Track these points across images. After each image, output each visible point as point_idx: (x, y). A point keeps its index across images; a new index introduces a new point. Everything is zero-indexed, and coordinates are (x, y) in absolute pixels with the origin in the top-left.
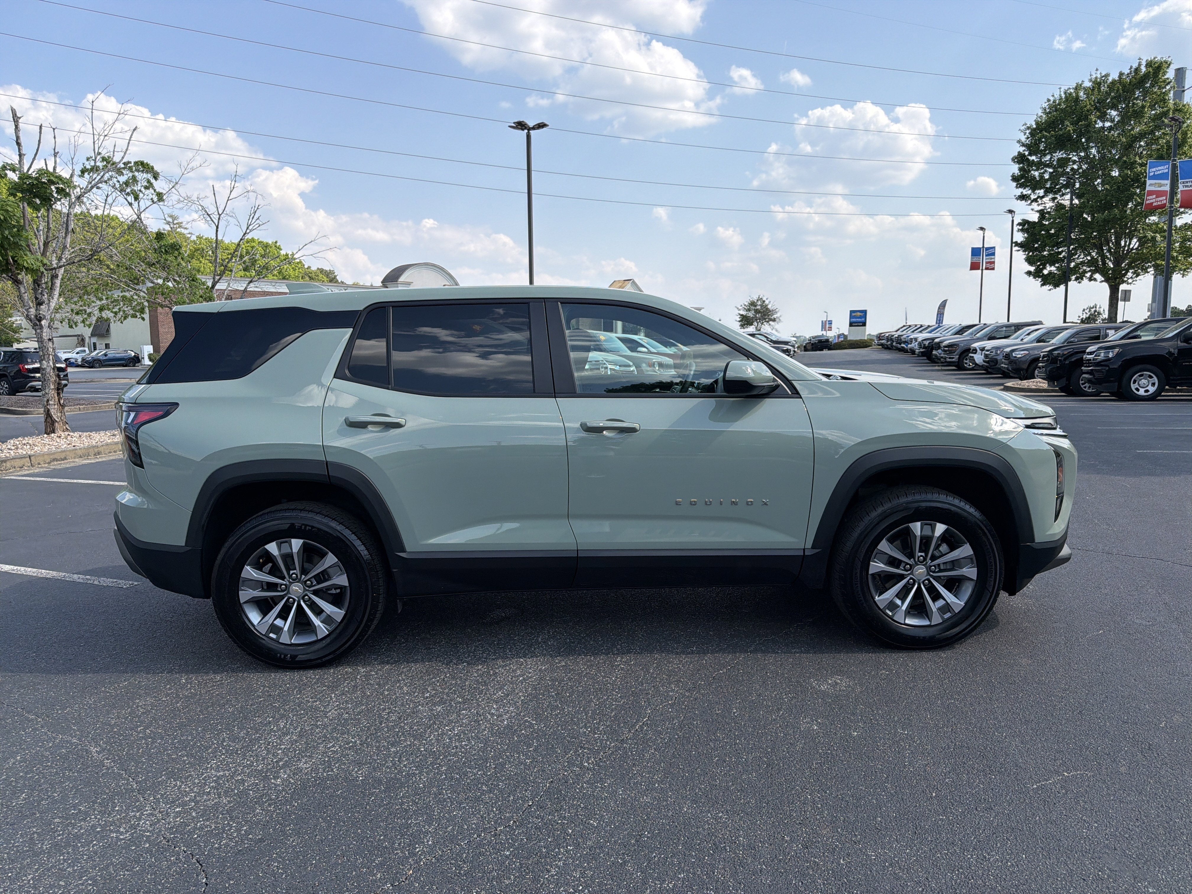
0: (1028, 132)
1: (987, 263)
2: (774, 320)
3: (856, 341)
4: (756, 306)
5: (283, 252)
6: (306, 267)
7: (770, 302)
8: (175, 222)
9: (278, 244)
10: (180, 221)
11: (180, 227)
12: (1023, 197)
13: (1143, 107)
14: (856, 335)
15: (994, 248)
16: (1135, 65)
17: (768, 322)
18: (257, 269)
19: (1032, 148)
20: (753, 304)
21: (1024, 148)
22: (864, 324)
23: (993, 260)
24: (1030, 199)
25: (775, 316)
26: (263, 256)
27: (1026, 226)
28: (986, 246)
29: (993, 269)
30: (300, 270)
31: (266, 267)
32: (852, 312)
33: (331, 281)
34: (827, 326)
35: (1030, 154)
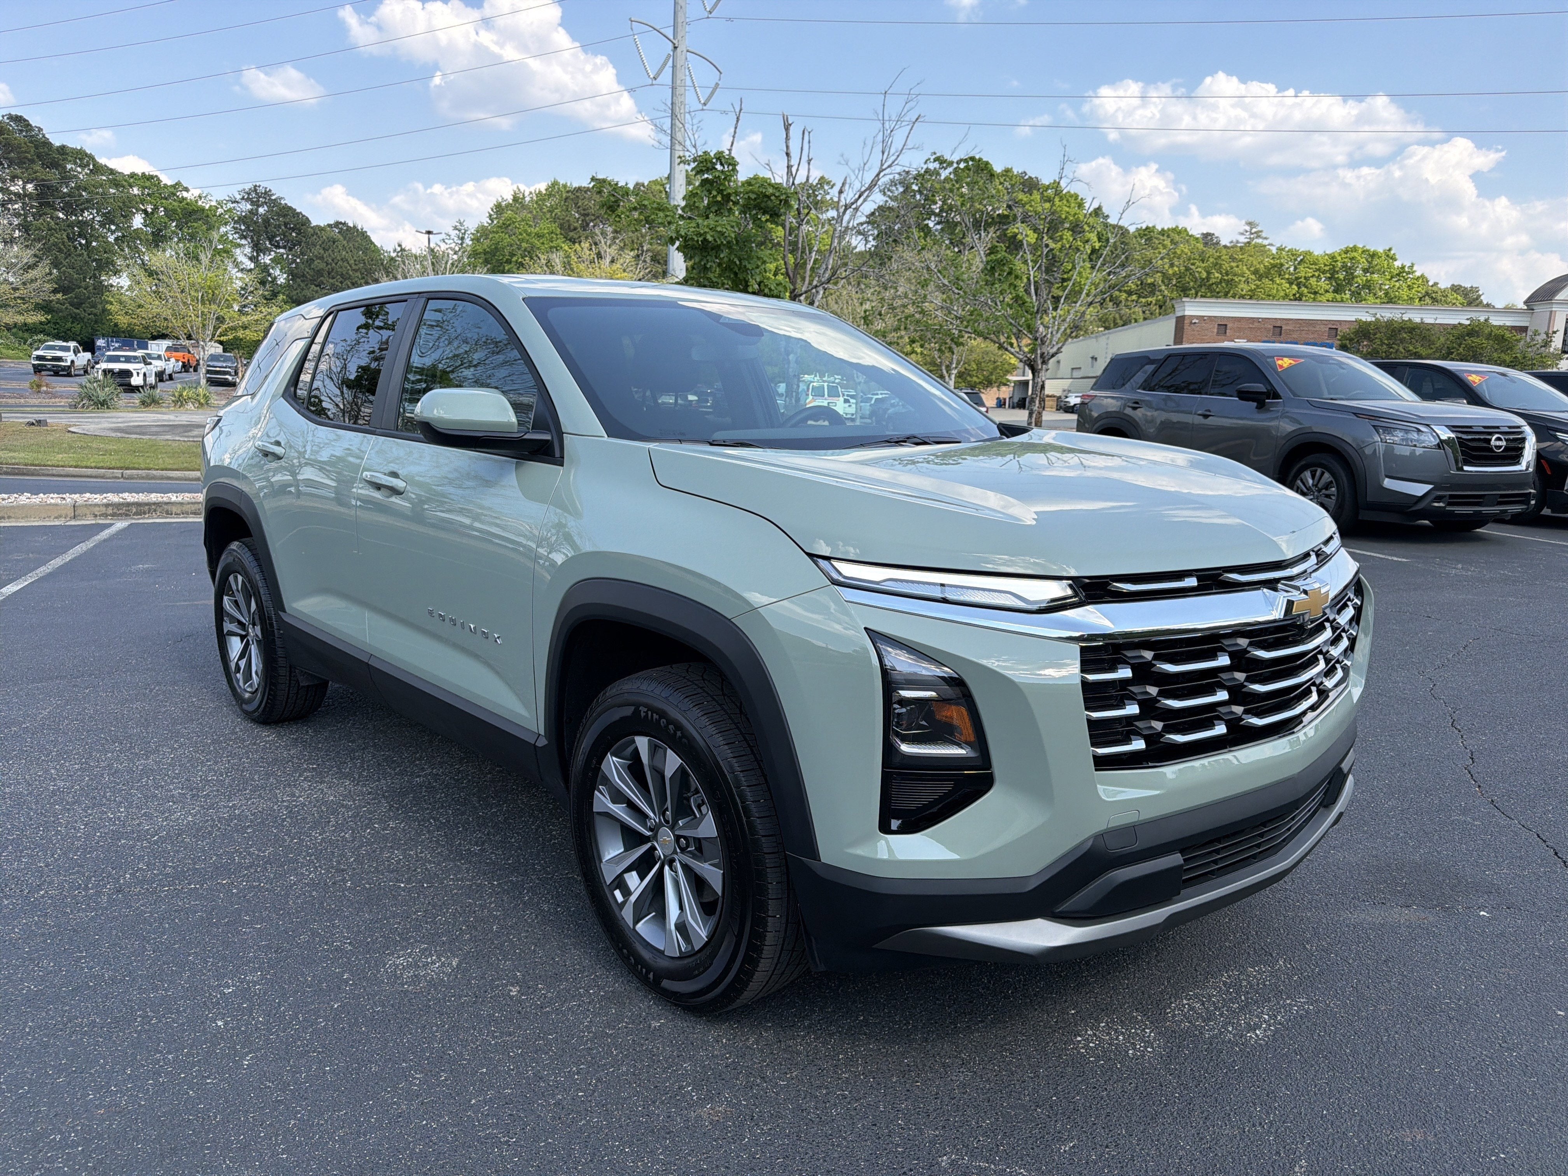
5: (1397, 264)
6: (1431, 283)
8: (1254, 230)
9: (1392, 252)
10: (1259, 228)
11: (1258, 237)
18: (1353, 288)
26: (1366, 271)
30: (1420, 289)
31: (1368, 286)
33: (1470, 304)
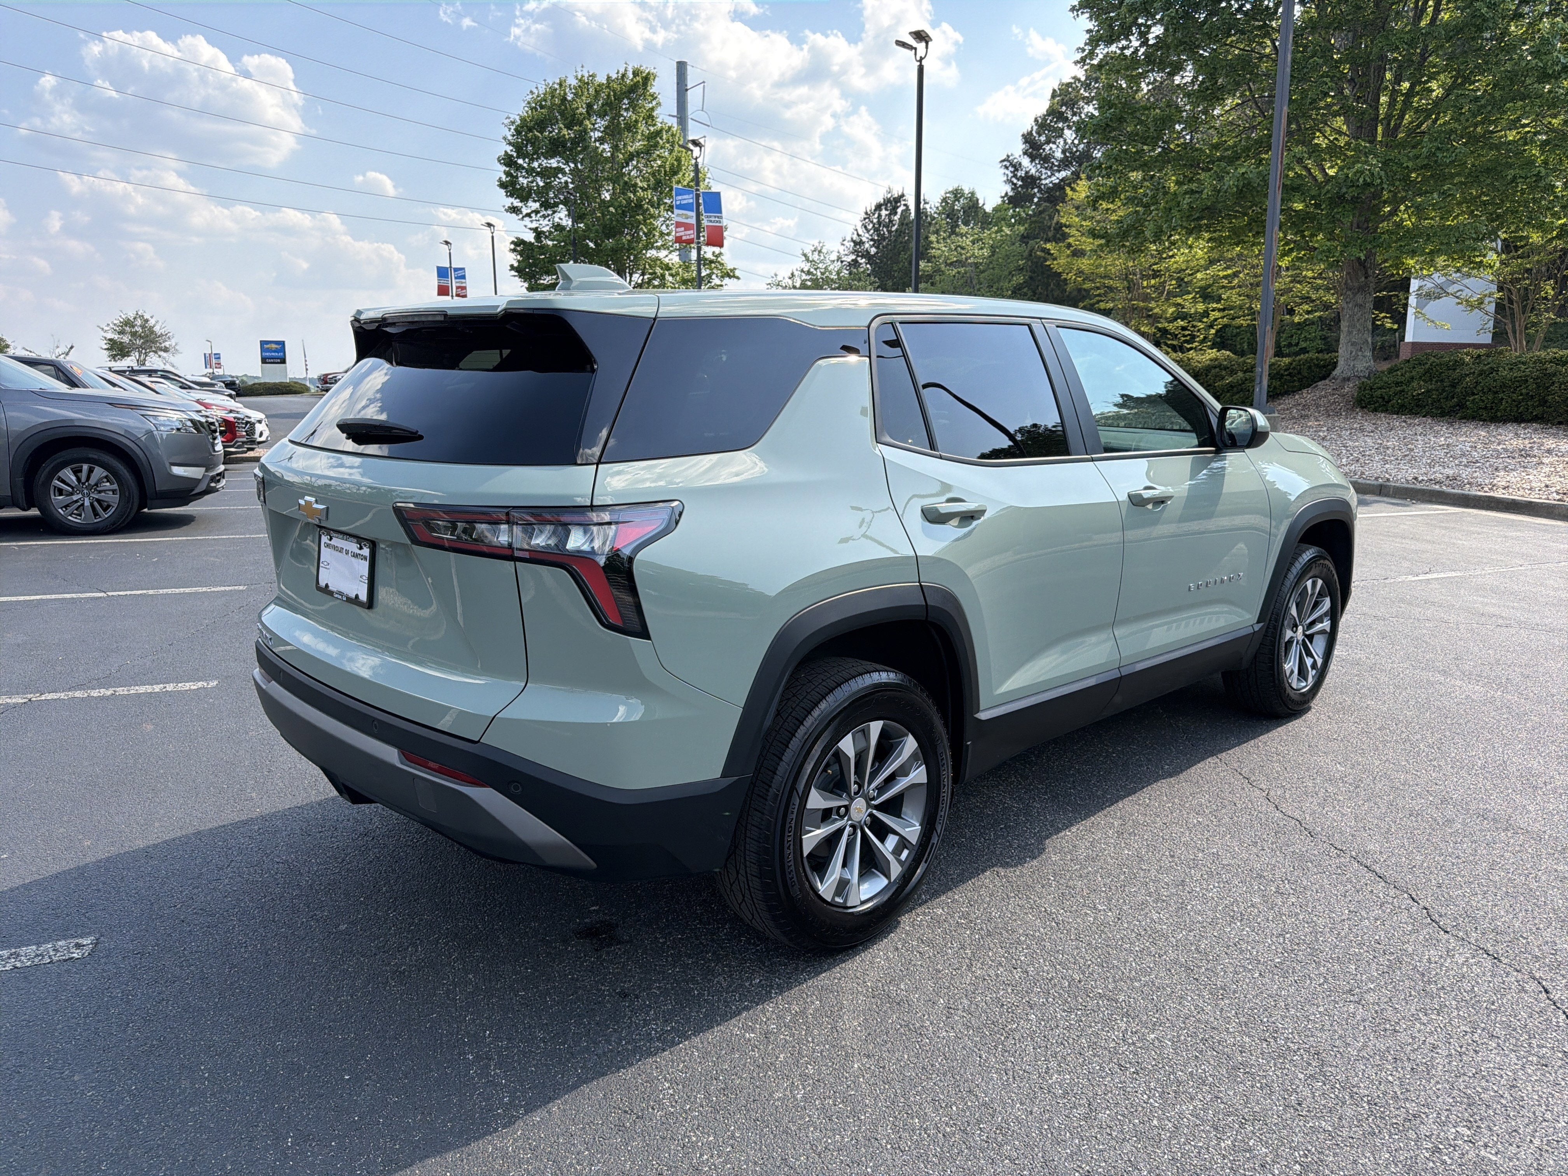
0: (513, 128)
1: (457, 288)
2: (166, 350)
3: (275, 384)
4: (133, 327)
7: (157, 322)
12: (514, 210)
13: (636, 121)
14: (274, 375)
15: (464, 269)
16: (622, 71)
17: (156, 352)
19: (519, 149)
20: (128, 323)
21: (511, 148)
22: (283, 361)
23: (464, 285)
24: (521, 213)
25: (167, 344)
27: (519, 245)
28: (453, 266)
29: (465, 296)
32: (263, 343)
34: (214, 361)
35: (518, 157)
